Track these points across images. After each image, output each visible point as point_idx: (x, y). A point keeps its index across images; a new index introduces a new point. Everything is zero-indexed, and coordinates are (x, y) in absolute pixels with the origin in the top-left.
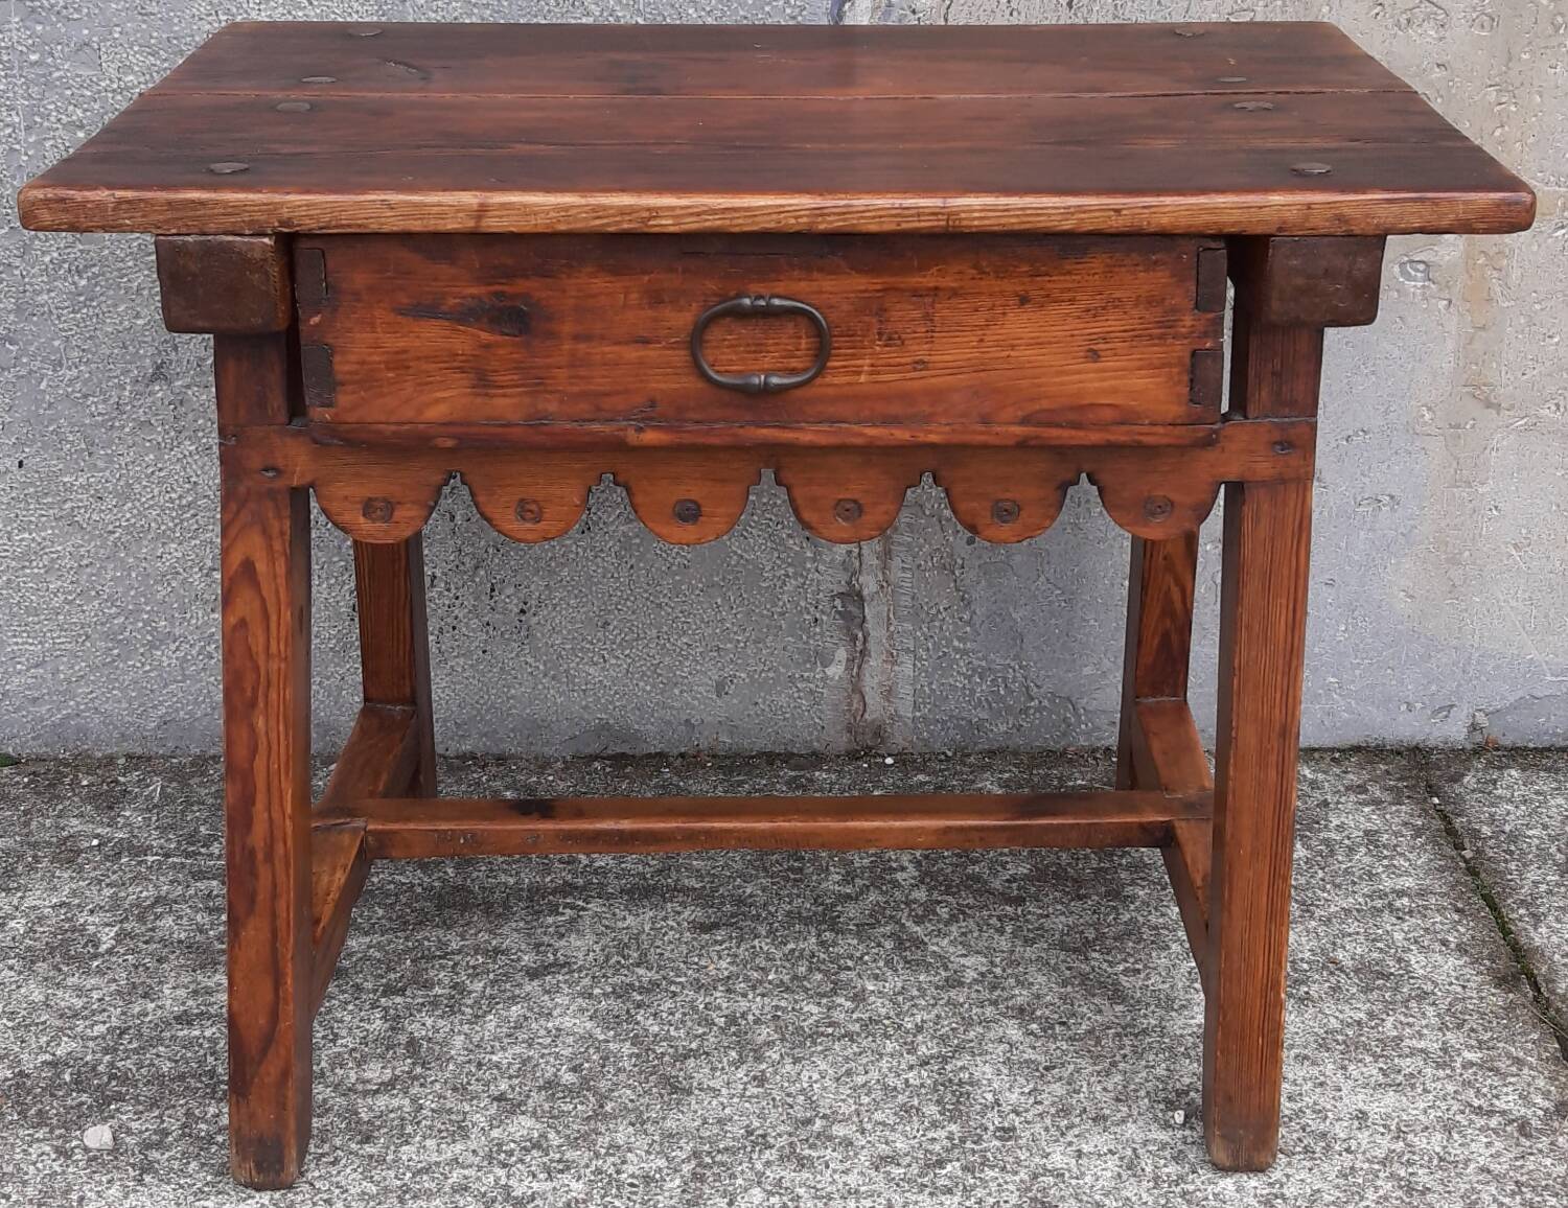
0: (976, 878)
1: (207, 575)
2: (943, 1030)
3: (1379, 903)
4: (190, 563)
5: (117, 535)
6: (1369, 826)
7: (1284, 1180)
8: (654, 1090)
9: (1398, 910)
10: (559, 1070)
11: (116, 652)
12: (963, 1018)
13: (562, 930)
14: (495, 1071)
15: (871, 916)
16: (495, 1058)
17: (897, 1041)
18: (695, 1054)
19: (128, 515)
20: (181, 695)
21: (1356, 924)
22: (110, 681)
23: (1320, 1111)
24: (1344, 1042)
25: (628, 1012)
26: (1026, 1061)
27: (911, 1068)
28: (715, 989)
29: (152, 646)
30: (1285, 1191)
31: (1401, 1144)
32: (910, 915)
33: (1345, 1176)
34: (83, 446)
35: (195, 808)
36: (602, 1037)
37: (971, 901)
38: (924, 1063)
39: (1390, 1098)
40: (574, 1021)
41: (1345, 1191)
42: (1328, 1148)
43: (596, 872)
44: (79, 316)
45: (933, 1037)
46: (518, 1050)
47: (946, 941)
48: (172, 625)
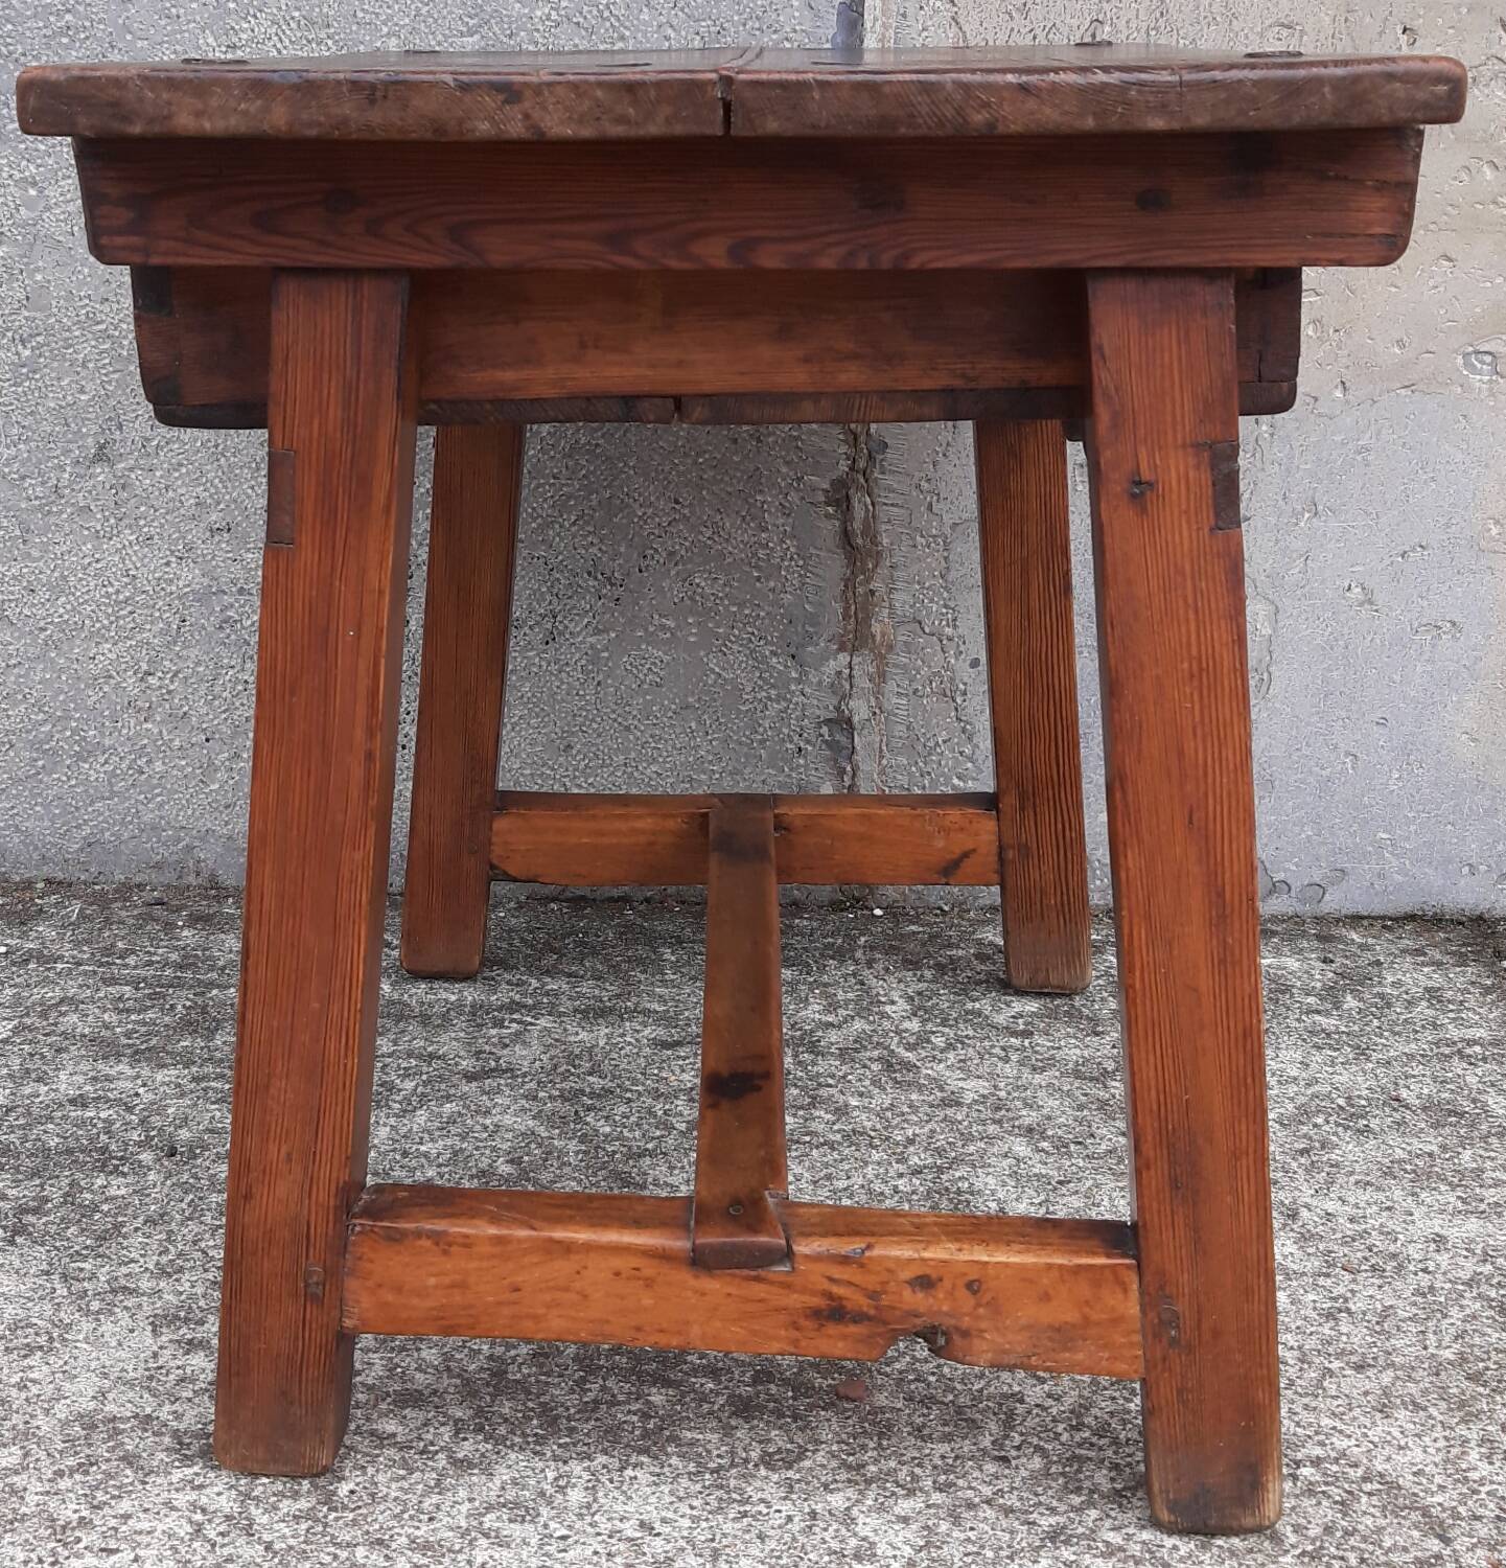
0: (979, 1014)
1: (142, 679)
2: (939, 1144)
3: (1447, 1051)
4: (123, 666)
5: (49, 632)
6: (1430, 984)
7: (1349, 1295)
8: (602, 1183)
9: (1470, 1056)
10: (495, 1161)
11: (40, 763)
12: (962, 1134)
13: (507, 1041)
14: (423, 1160)
15: (855, 1041)
16: (423, 1148)
17: (884, 1151)
18: (651, 1154)
19: (61, 610)
20: (107, 814)
21: (1421, 1067)
22: (34, 796)
23: (1389, 1233)
24: (1414, 1171)
25: (576, 1112)
26: (1035, 1175)
27: (901, 1176)
28: (676, 1098)
29: (80, 757)
30: (1351, 1305)
31: (1491, 1267)
32: (900, 1042)
33: (1424, 1295)
34: (18, 533)
35: (114, 927)
36: (546, 1134)
37: (971, 1033)
38: (917, 1172)
39: (1473, 1225)
40: (514, 1119)
41: (1424, 1308)
42: (1400, 1267)
43: (547, 994)
44: (20, 389)
45: (926, 1149)
46: (449, 1142)
47: (942, 1066)
48: (102, 734)
